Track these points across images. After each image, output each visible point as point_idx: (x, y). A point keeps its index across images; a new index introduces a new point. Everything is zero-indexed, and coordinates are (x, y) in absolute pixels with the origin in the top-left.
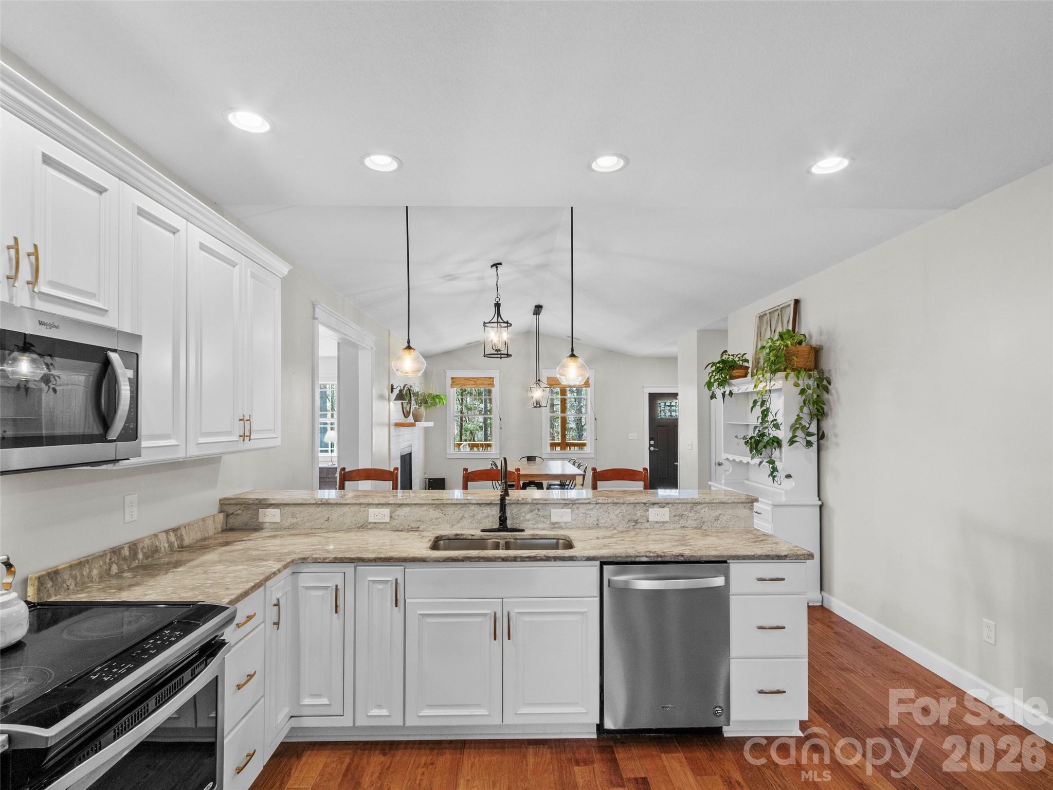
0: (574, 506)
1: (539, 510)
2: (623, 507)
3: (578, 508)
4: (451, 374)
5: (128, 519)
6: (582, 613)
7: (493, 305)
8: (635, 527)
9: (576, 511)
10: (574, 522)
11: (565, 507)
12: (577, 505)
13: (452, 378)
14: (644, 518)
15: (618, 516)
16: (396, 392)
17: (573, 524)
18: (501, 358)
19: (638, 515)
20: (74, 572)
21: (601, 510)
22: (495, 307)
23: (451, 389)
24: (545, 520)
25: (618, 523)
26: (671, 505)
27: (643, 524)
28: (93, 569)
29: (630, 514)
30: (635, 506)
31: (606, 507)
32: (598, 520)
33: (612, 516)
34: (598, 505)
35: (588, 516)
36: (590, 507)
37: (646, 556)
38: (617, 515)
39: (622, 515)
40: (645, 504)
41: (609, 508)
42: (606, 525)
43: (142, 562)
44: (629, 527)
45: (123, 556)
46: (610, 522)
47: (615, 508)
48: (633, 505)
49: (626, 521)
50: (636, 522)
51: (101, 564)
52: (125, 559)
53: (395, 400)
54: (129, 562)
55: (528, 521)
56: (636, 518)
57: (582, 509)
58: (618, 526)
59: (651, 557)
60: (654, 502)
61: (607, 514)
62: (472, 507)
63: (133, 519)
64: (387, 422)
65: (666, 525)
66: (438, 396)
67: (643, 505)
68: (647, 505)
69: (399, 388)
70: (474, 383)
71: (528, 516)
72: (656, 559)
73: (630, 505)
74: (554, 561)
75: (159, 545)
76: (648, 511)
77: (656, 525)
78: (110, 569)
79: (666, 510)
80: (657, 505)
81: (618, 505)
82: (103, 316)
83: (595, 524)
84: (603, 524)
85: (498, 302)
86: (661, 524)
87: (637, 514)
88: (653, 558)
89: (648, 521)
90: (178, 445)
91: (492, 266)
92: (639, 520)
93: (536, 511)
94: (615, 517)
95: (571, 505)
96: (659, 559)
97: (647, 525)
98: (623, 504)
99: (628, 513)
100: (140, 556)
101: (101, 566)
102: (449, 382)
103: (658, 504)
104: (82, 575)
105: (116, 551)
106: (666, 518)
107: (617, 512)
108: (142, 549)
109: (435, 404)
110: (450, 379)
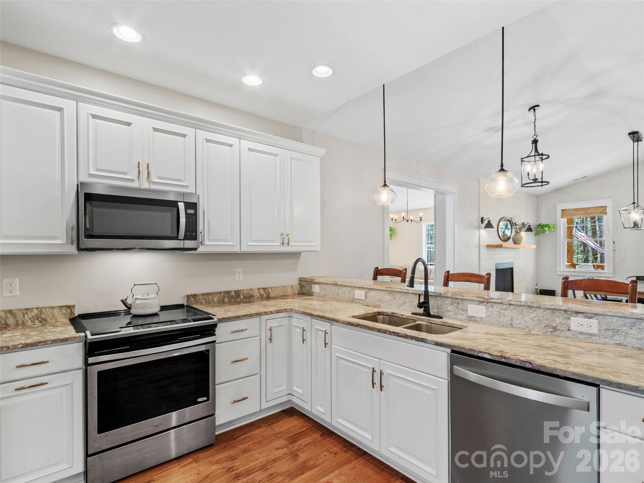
0: (488, 304)
1: (458, 304)
2: (539, 311)
3: (492, 306)
4: (560, 206)
5: (237, 279)
6: (434, 390)
7: (531, 142)
8: (553, 333)
9: (491, 309)
10: (488, 318)
11: (480, 304)
12: (492, 304)
13: (562, 210)
14: (564, 325)
15: (534, 319)
16: (486, 222)
17: (488, 320)
19: (557, 322)
20: (204, 297)
21: (515, 311)
22: (533, 144)
24: (463, 313)
25: (533, 326)
26: (601, 317)
27: (563, 332)
28: (214, 298)
29: (547, 319)
30: (554, 312)
31: (520, 309)
32: (512, 320)
33: (528, 319)
34: (511, 306)
35: (502, 315)
36: (503, 307)
37: (489, 354)
38: (532, 319)
39: (538, 319)
40: (565, 311)
41: (524, 310)
42: (521, 326)
43: (243, 300)
44: (546, 332)
45: (231, 295)
46: (525, 324)
47: (531, 311)
48: (551, 311)
49: (543, 325)
50: (555, 329)
51: (219, 296)
52: (232, 296)
53: (484, 228)
54: (235, 298)
55: (450, 311)
56: (554, 325)
57: (496, 308)
58: (534, 329)
59: (494, 355)
60: (578, 311)
61: (521, 316)
63: (239, 280)
64: (477, 244)
65: (594, 338)
67: (563, 312)
68: (569, 313)
69: (488, 220)
70: (584, 212)
71: (450, 308)
72: (499, 359)
73: (547, 311)
74: (411, 339)
75: (253, 294)
76: (570, 319)
77: (580, 336)
78: (224, 299)
79: (594, 322)
80: (582, 315)
81: (534, 309)
82: (186, 188)
83: (509, 324)
84: (518, 325)
85: (535, 139)
86: (587, 336)
87: (556, 320)
88: (496, 358)
89: (569, 330)
90: (234, 245)
91: (529, 110)
92: (559, 328)
93: (456, 305)
94: (530, 320)
95: (486, 303)
96: (503, 360)
97: (568, 334)
98: (539, 308)
99: (545, 318)
100: (242, 297)
101: (219, 297)
102: (559, 213)
103: (583, 313)
104: (209, 299)
105: (228, 293)
106: (595, 330)
107: (533, 315)
108: (243, 294)
109: (544, 232)
110: (561, 211)
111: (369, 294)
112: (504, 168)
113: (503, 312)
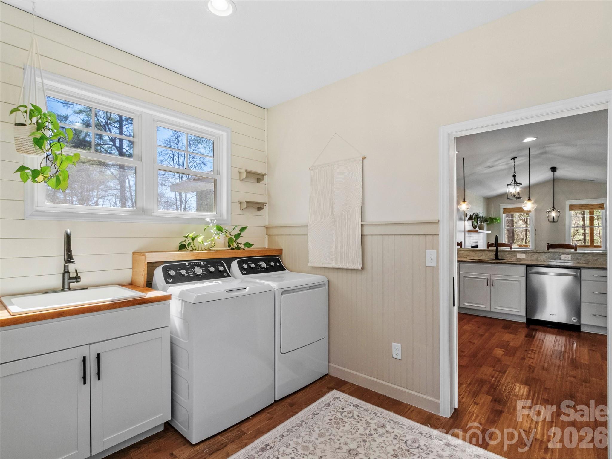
1: (512, 254)
2: (549, 254)
3: (528, 254)
4: (503, 206)
6: (519, 281)
7: (512, 176)
9: (528, 255)
10: (527, 259)
11: (523, 253)
14: (559, 258)
16: (468, 216)
18: (517, 199)
19: (556, 258)
21: (539, 255)
22: (513, 177)
23: (503, 214)
24: (514, 257)
25: (546, 260)
26: (572, 254)
29: (552, 257)
30: (555, 254)
31: (541, 254)
32: (537, 258)
33: (544, 257)
34: (537, 253)
35: (533, 257)
36: (534, 253)
37: (544, 265)
38: (546, 257)
42: (541, 260)
46: (543, 259)
47: (545, 254)
48: (553, 254)
49: (550, 259)
50: (555, 260)
53: (468, 220)
55: (508, 257)
57: (530, 254)
59: (546, 265)
60: (564, 253)
61: (541, 256)
62: (486, 252)
66: (495, 218)
67: (558, 254)
68: (560, 254)
69: (470, 215)
71: (508, 256)
72: (548, 266)
74: (508, 264)
76: (561, 256)
79: (570, 256)
81: (547, 253)
83: (536, 260)
85: (514, 175)
89: (561, 260)
91: (512, 159)
93: (511, 254)
95: (525, 252)
102: (502, 211)
103: (566, 254)
106: (570, 259)
107: (546, 256)
109: (493, 222)
110: (503, 209)
111: (459, 253)
112: (530, 198)
113: (533, 255)
